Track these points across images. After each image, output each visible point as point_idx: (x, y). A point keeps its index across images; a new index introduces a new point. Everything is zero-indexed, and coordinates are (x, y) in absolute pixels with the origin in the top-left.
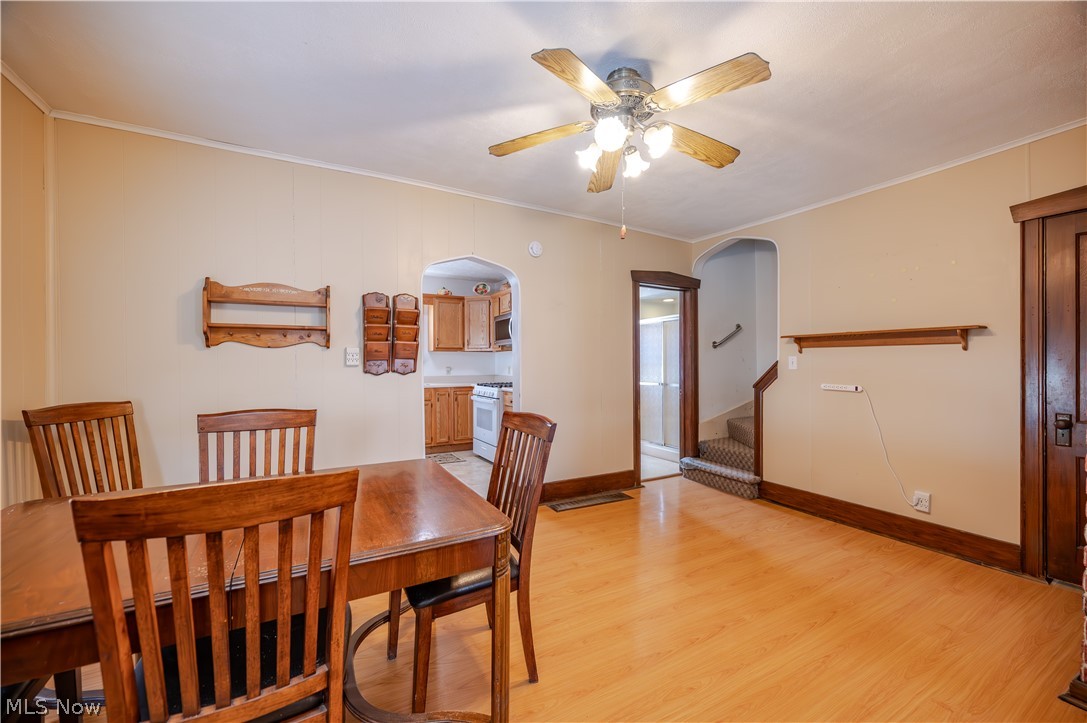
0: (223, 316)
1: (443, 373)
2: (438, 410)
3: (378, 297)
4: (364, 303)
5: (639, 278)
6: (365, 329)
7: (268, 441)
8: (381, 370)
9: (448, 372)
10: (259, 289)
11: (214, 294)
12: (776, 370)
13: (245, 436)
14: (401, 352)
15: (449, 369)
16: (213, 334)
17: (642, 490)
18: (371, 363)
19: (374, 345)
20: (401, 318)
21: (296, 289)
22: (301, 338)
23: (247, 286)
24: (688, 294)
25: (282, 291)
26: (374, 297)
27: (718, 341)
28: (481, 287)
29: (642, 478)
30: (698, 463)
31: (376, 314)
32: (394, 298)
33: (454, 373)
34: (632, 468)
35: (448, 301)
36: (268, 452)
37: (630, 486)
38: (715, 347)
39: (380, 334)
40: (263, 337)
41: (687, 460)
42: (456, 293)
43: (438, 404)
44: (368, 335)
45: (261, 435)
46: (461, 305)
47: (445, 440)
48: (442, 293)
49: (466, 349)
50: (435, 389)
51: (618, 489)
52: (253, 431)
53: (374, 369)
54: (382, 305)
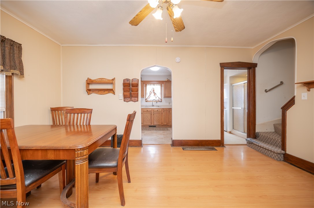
0: (92, 87)
3: (128, 80)
4: (124, 82)
5: (224, 66)
6: (124, 89)
7: (81, 116)
8: (128, 101)
10: (99, 80)
11: (89, 82)
12: (294, 100)
13: (76, 115)
14: (133, 96)
16: (89, 91)
17: (225, 148)
18: (126, 99)
19: (126, 93)
20: (133, 85)
21: (107, 79)
22: (108, 92)
23: (96, 79)
24: (251, 70)
25: (104, 80)
26: (126, 80)
27: (268, 89)
29: (225, 144)
30: (254, 141)
31: (126, 85)
32: (132, 79)
34: (220, 139)
35: (168, 82)
36: (81, 119)
37: (219, 146)
38: (267, 92)
39: (127, 90)
40: (100, 92)
41: (249, 139)
43: (164, 113)
44: (124, 91)
45: (80, 114)
48: (167, 80)
50: (163, 108)
51: (213, 146)
52: (78, 114)
53: (126, 100)
54: (128, 82)
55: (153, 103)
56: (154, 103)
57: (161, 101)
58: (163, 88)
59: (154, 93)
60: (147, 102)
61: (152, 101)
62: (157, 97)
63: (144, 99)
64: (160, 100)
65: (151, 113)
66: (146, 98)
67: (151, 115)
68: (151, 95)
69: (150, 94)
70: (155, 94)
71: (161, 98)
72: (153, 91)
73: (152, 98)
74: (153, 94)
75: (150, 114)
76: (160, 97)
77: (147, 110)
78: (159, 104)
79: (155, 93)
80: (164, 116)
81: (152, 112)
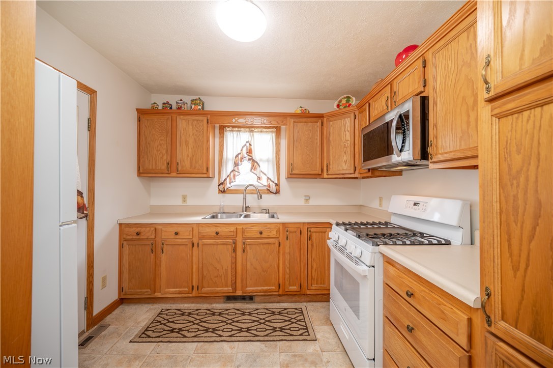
1: (301, 202)
2: (287, 250)
9: (307, 200)
15: (307, 199)
28: (344, 101)
33: (312, 202)
35: (304, 120)
42: (313, 110)
43: (288, 243)
46: (319, 124)
47: (294, 288)
48: (299, 111)
49: (325, 176)
50: (284, 224)
55: (245, 198)
56: (252, 200)
57: (277, 192)
58: (284, 143)
59: (251, 159)
60: (227, 196)
61: (244, 191)
62: (262, 175)
63: (216, 182)
64: (273, 188)
65: (235, 243)
66: (222, 180)
67: (235, 250)
68: (240, 167)
69: (236, 164)
70: (254, 164)
71: (279, 179)
72: (250, 152)
73: (245, 177)
74: (246, 166)
75: (230, 248)
76: (274, 178)
77: (219, 230)
78: (269, 201)
79: (254, 161)
80: (288, 257)
81: (239, 240)
